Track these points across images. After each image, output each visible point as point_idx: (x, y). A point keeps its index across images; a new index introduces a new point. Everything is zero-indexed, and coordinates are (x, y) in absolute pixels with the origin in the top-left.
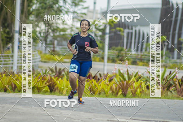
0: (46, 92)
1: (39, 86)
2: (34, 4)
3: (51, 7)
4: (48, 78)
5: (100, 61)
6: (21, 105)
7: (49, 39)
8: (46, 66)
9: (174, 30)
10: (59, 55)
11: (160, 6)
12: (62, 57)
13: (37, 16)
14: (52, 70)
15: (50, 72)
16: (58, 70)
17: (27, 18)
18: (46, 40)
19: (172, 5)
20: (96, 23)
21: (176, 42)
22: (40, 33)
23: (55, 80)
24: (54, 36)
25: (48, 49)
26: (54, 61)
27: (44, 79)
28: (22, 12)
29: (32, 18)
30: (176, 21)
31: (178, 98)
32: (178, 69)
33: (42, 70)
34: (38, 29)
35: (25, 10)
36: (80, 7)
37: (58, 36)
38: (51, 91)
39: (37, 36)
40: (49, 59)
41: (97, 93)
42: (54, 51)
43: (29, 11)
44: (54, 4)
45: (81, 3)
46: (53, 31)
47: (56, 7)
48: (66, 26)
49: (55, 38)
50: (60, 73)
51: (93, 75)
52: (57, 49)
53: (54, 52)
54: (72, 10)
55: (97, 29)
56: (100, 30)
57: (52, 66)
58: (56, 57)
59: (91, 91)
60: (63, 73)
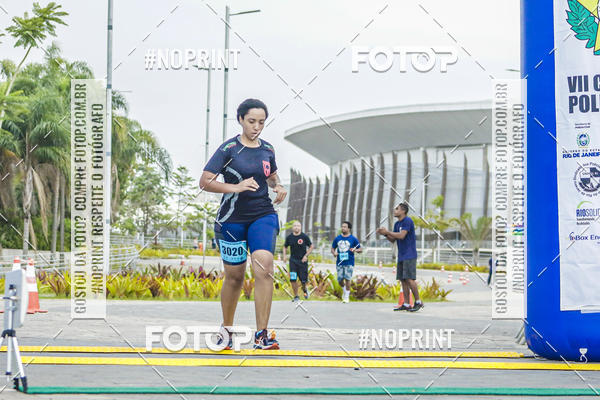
0: (147, 297)
1: (138, 289)
2: (128, 185)
3: (152, 188)
4: (149, 278)
5: (215, 255)
6: (116, 314)
7: (150, 228)
8: (146, 263)
9: (308, 212)
10: (163, 249)
11: (289, 183)
12: (166, 252)
13: (133, 200)
14: (154, 269)
15: (152, 272)
16: (162, 268)
17: (120, 203)
18: (145, 232)
19: (305, 181)
20: (209, 206)
21: (310, 227)
22: (137, 222)
23: (158, 281)
24: (155, 225)
25: (148, 241)
26: (157, 257)
27: (144, 280)
28: (113, 195)
29: (126, 203)
30: (310, 200)
31: (316, 298)
32: (315, 261)
33: (141, 269)
34: (134, 217)
35: (117, 193)
36: (186, 188)
37: (161, 225)
38: (154, 296)
39: (133, 226)
40: (151, 255)
41: (213, 296)
42: (156, 244)
43: (122, 194)
44: (155, 184)
45: (188, 183)
46: (154, 218)
47: (156, 188)
48: (170, 213)
49: (156, 227)
50: (165, 272)
51: (207, 274)
52: (160, 241)
53: (156, 246)
54: (177, 191)
55: (211, 214)
56: (213, 215)
57: (154, 263)
58: (159, 252)
59: (204, 293)
60: (169, 272)
